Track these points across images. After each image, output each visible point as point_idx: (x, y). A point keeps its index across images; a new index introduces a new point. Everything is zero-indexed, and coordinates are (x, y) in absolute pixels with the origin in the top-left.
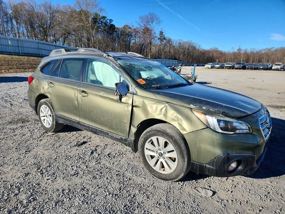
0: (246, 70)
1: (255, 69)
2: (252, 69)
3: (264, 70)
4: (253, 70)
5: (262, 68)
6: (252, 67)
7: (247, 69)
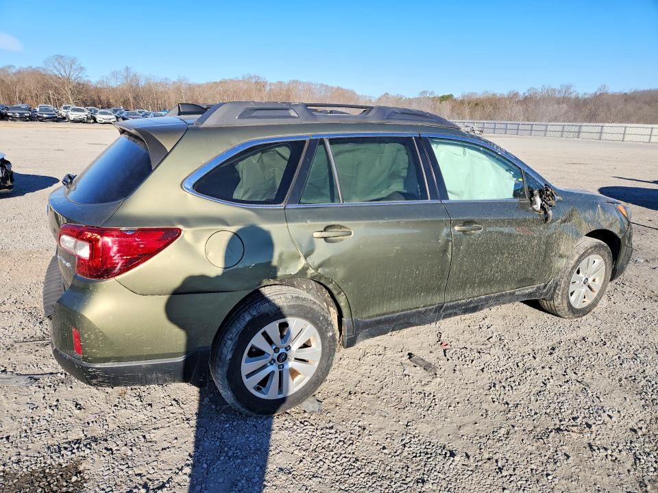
0: (9, 121)
1: (32, 118)
2: (23, 118)
3: (53, 121)
4: (27, 121)
5: (46, 118)
6: (24, 114)
7: (11, 120)
